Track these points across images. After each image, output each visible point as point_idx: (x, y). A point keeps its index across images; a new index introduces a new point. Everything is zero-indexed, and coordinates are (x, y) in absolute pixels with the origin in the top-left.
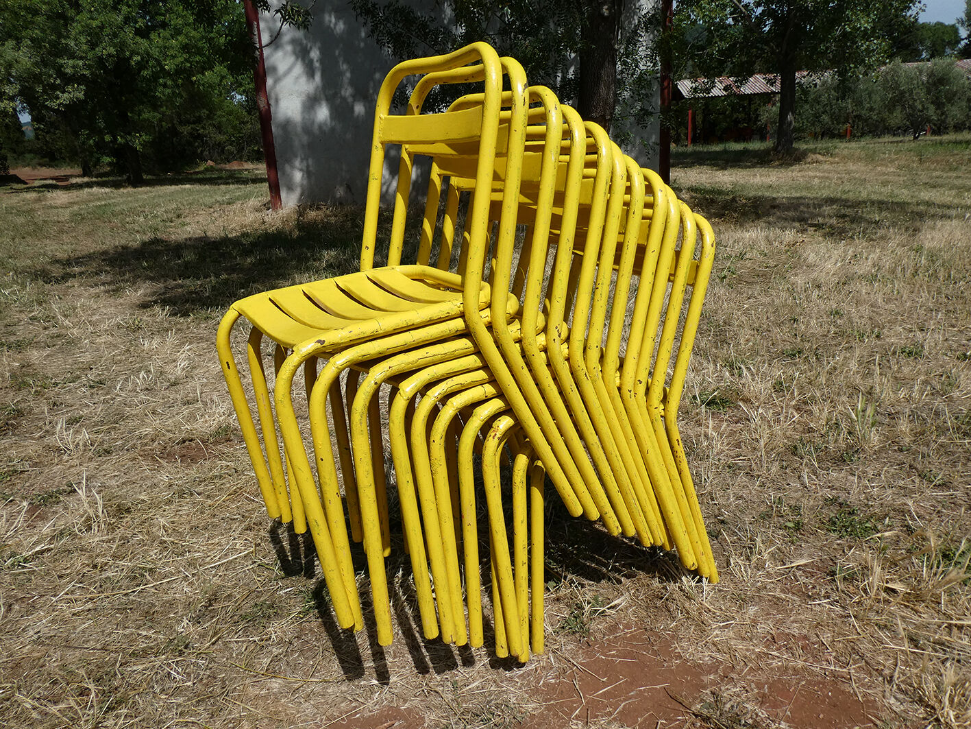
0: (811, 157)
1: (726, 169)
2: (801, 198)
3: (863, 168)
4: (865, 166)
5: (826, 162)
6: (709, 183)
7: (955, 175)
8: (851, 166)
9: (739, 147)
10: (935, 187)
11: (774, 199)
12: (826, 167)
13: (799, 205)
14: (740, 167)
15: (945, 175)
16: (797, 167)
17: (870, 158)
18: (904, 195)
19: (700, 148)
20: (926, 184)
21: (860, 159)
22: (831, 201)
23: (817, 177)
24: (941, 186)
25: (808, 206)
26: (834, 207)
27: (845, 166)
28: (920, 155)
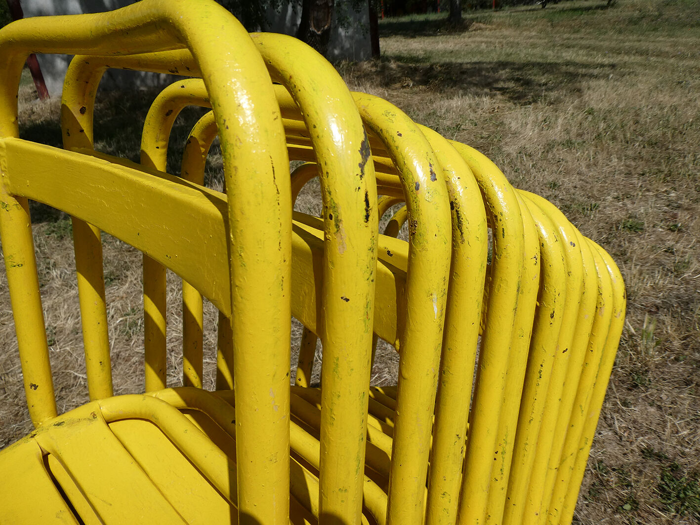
0: (476, 25)
1: (415, 37)
2: (479, 63)
3: (514, 33)
4: (515, 31)
5: (486, 29)
6: (406, 50)
7: (579, 36)
8: (506, 32)
9: (420, 18)
10: (569, 47)
11: (461, 64)
12: (487, 33)
13: (480, 70)
14: (426, 35)
15: (572, 36)
16: (467, 34)
17: (517, 25)
18: (551, 56)
19: (393, 20)
20: (563, 45)
21: (510, 26)
22: (503, 65)
23: (484, 42)
24: (574, 47)
25: (487, 70)
26: (507, 70)
27: (500, 32)
28: (551, 21)
